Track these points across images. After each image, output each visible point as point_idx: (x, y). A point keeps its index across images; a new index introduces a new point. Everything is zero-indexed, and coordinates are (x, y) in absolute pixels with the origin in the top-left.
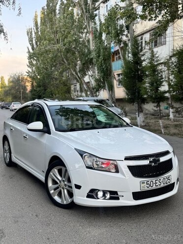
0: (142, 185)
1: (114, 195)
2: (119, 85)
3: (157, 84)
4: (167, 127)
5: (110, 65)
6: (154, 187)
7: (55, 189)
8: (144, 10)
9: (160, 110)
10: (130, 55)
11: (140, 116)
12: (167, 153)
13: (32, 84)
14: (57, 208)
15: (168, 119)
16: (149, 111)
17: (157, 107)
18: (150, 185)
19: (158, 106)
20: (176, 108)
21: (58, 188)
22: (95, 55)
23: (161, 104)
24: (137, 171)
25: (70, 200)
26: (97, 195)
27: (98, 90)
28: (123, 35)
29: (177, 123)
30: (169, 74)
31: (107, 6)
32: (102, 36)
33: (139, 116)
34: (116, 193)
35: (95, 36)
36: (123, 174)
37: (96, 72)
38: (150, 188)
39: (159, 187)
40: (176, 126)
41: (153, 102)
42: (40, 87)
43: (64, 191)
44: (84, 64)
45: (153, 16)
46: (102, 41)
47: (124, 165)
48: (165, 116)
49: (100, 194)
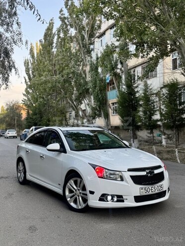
0: (141, 191)
1: (120, 199)
2: (113, 113)
3: (151, 113)
4: (160, 153)
5: (106, 95)
6: (151, 193)
7: (71, 197)
8: (137, 49)
9: (153, 137)
10: (124, 87)
11: (135, 142)
12: (159, 167)
13: (28, 112)
14: (73, 212)
15: (161, 146)
16: (142, 138)
17: (150, 134)
18: (147, 191)
19: (152, 132)
20: (167, 134)
21: (74, 196)
22: (92, 86)
23: (154, 131)
24: (137, 180)
25: (84, 205)
26: (107, 198)
27: (94, 118)
28: (117, 68)
29: (170, 149)
30: (160, 103)
31: (101, 40)
32: (98, 69)
33: (133, 142)
34: (121, 196)
35: (92, 69)
36: (127, 182)
37: (93, 101)
38: (147, 193)
39: (154, 193)
40: (169, 152)
41: (147, 129)
42: (36, 115)
43: (79, 198)
44: (81, 93)
45: (145, 54)
46: (98, 73)
47: (127, 175)
48: (158, 143)
49: (109, 198)
